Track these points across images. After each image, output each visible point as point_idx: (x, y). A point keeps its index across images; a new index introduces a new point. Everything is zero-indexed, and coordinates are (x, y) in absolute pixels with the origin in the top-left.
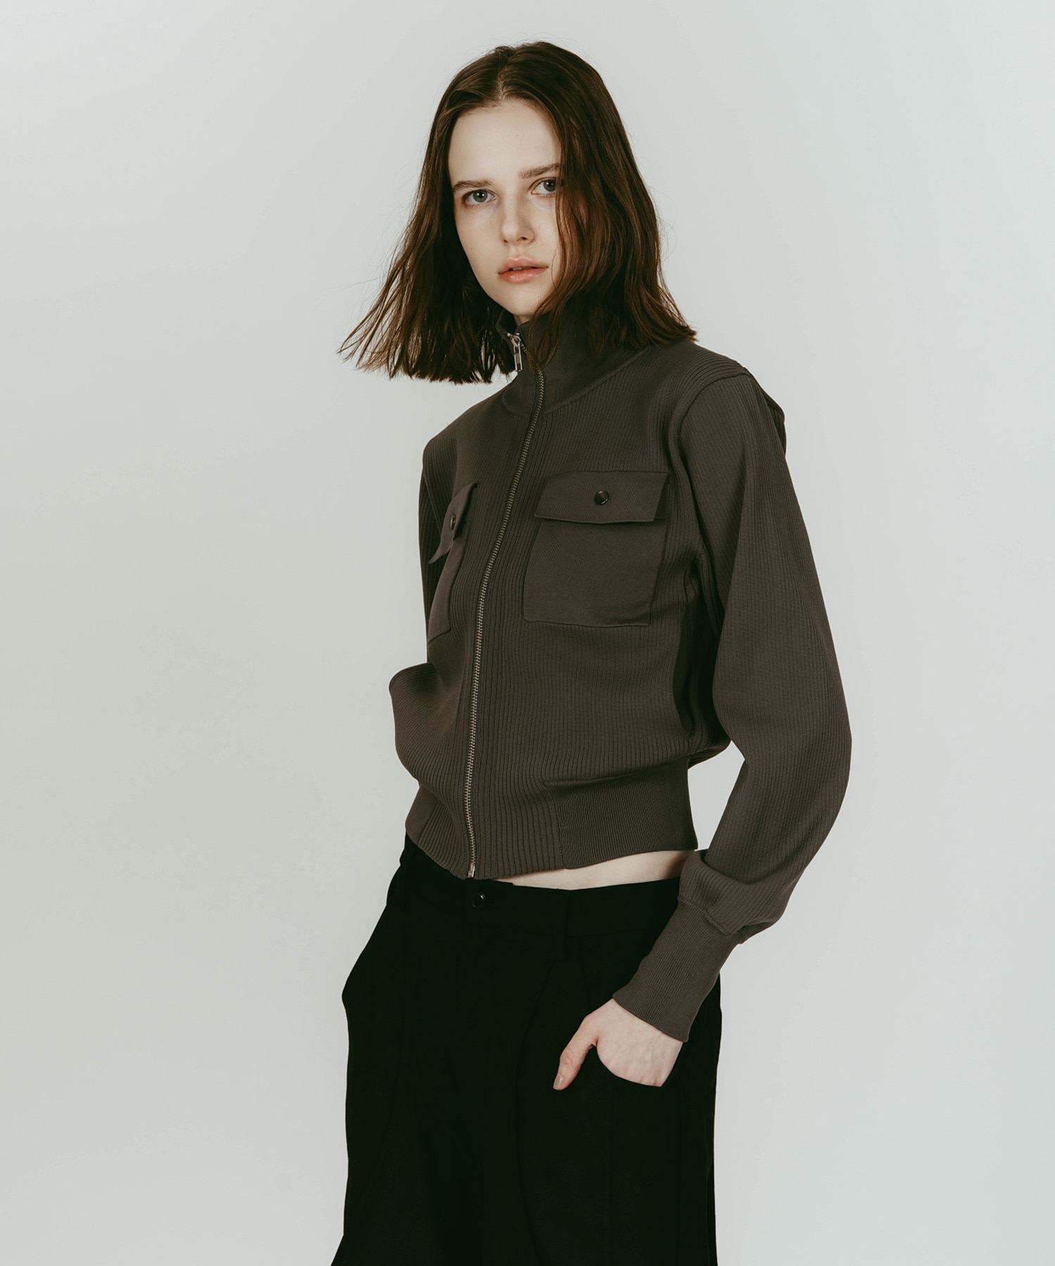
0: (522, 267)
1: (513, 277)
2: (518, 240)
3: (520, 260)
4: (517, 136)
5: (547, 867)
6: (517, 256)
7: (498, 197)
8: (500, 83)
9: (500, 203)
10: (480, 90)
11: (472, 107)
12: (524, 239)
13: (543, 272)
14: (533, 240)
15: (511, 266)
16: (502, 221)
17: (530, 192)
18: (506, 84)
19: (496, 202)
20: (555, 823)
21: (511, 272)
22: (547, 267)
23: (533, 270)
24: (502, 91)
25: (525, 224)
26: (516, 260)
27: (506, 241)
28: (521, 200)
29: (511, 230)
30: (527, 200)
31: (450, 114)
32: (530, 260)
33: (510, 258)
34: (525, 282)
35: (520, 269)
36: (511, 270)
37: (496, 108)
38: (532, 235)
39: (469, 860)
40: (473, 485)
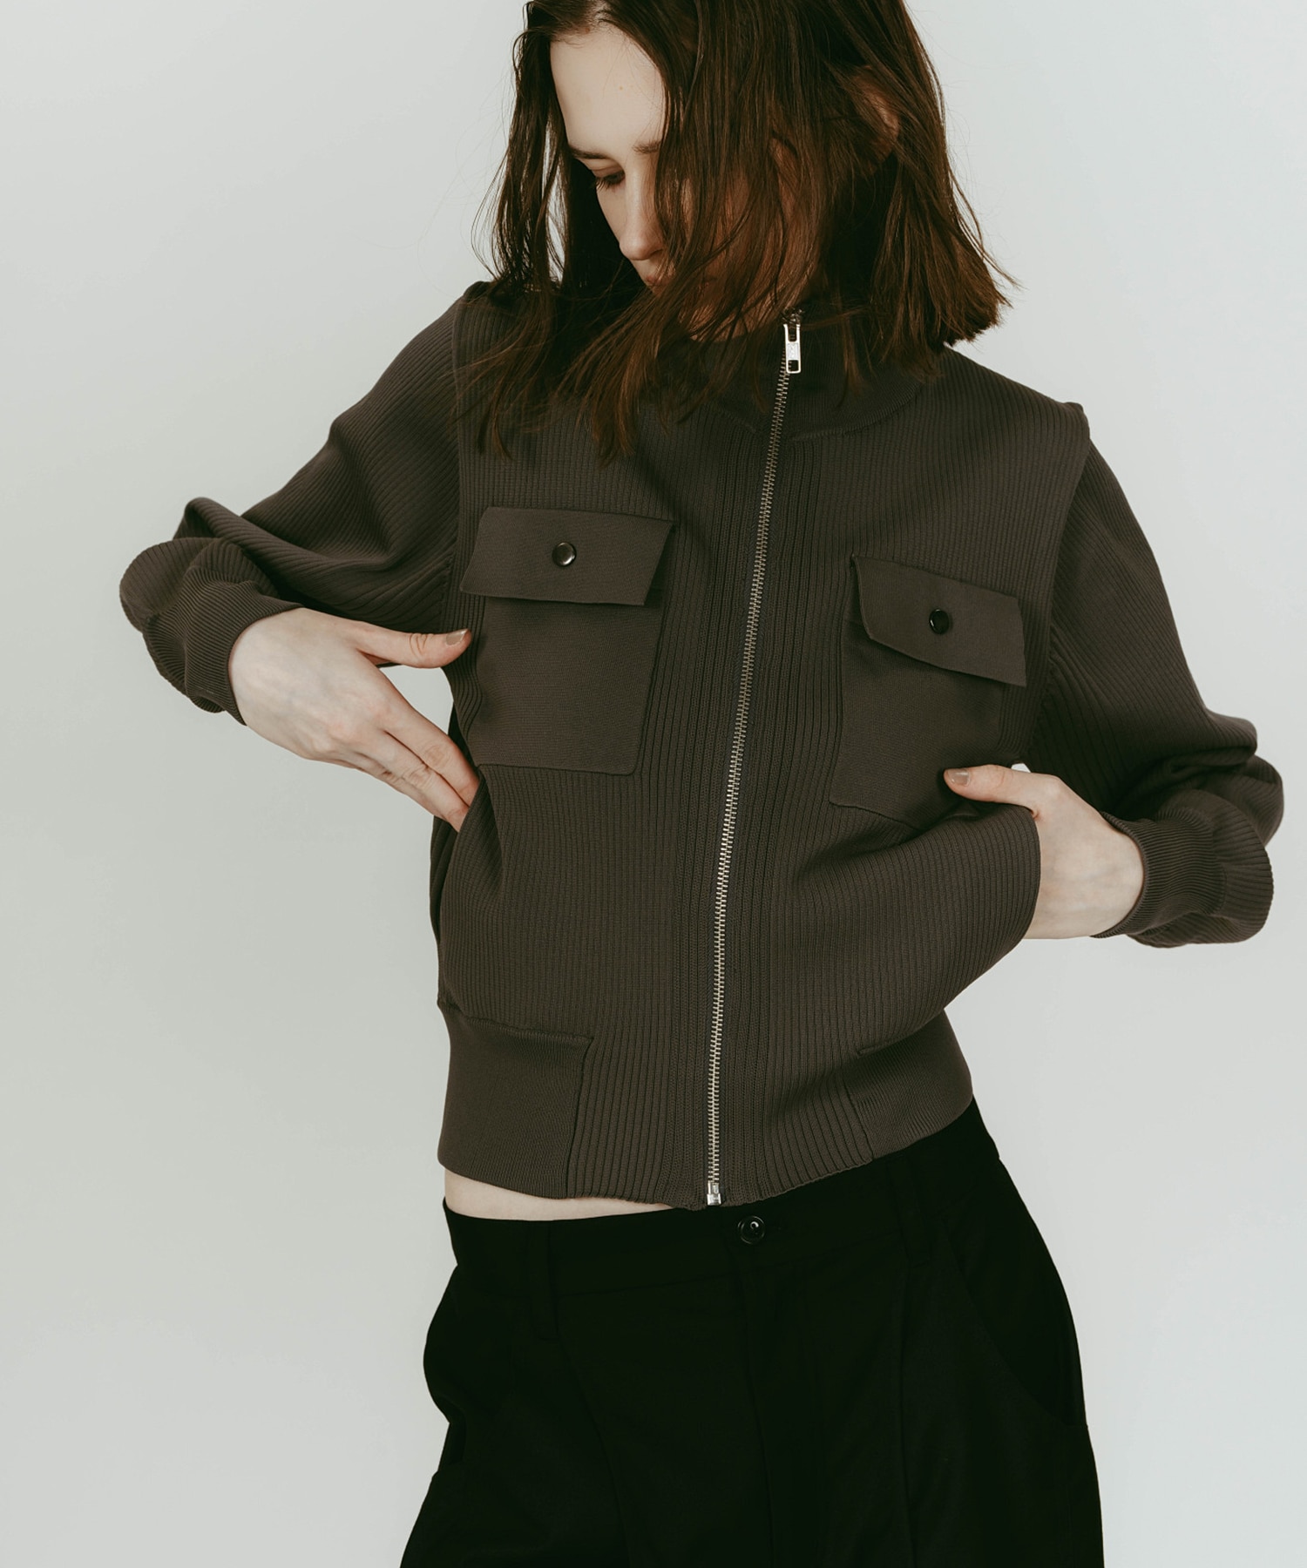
39: (706, 1179)
40: (671, 524)
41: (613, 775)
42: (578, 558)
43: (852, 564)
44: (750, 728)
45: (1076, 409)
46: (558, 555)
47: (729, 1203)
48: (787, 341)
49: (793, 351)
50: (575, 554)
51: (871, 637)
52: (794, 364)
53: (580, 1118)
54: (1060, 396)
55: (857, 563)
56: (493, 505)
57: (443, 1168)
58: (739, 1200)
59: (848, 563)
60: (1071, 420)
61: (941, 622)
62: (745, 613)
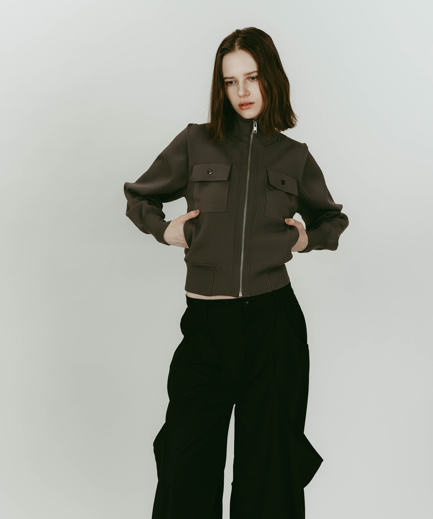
0: (246, 104)
1: (244, 107)
2: (244, 96)
6: (244, 101)
7: (237, 82)
8: (236, 44)
9: (238, 84)
10: (230, 47)
11: (228, 53)
12: (246, 95)
13: (253, 105)
14: (249, 95)
15: (242, 104)
16: (239, 90)
17: (247, 80)
18: (238, 45)
19: (237, 83)
21: (243, 106)
22: (254, 103)
23: (249, 105)
24: (237, 47)
25: (245, 90)
26: (244, 102)
28: (245, 82)
29: (241, 93)
30: (247, 82)
31: (221, 55)
32: (248, 101)
33: (242, 101)
34: (248, 109)
36: (242, 105)
37: (235, 53)
38: (249, 94)
39: (239, 292)
40: (231, 165)
41: (221, 212)
42: (213, 172)
43: (267, 171)
44: (248, 202)
45: (305, 144)
46: (208, 172)
47: (244, 296)
48: (254, 127)
49: (255, 129)
50: (212, 172)
51: (271, 184)
52: (255, 131)
53: (215, 281)
54: (302, 142)
55: (268, 170)
56: (196, 164)
57: (186, 291)
58: (245, 296)
59: (266, 170)
60: (304, 147)
61: (283, 182)
62: (246, 180)
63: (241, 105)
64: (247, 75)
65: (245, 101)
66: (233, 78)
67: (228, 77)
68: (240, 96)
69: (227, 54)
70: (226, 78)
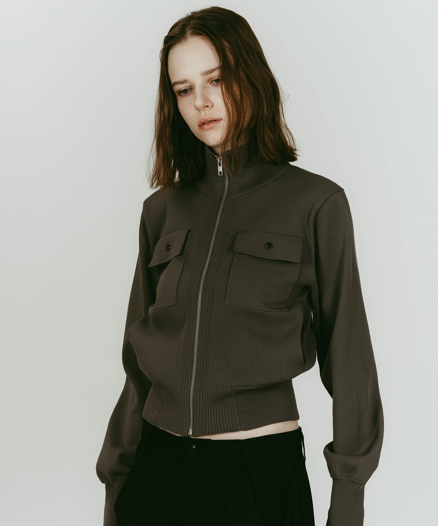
1: (206, 127)
2: (204, 107)
3: (206, 118)
4: (197, 55)
5: (232, 429)
6: (205, 116)
8: (188, 28)
10: (178, 34)
11: (175, 43)
12: (208, 106)
13: (220, 122)
14: (213, 106)
15: (203, 121)
16: (195, 99)
18: (190, 29)
20: (235, 407)
21: (204, 124)
22: (222, 119)
23: (214, 122)
24: (189, 32)
25: (206, 99)
26: (205, 118)
27: (198, 109)
28: (204, 88)
29: (199, 103)
30: (207, 87)
31: (165, 48)
32: (212, 117)
33: (202, 117)
34: (211, 128)
35: (208, 122)
36: (204, 123)
37: (186, 42)
38: (211, 104)
39: (189, 427)
40: (188, 230)
41: (172, 306)
50: (171, 247)
53: (163, 405)
63: (202, 125)
64: (207, 74)
65: (207, 116)
66: (185, 81)
67: (178, 80)
68: (198, 107)
69: (174, 46)
70: (175, 83)
